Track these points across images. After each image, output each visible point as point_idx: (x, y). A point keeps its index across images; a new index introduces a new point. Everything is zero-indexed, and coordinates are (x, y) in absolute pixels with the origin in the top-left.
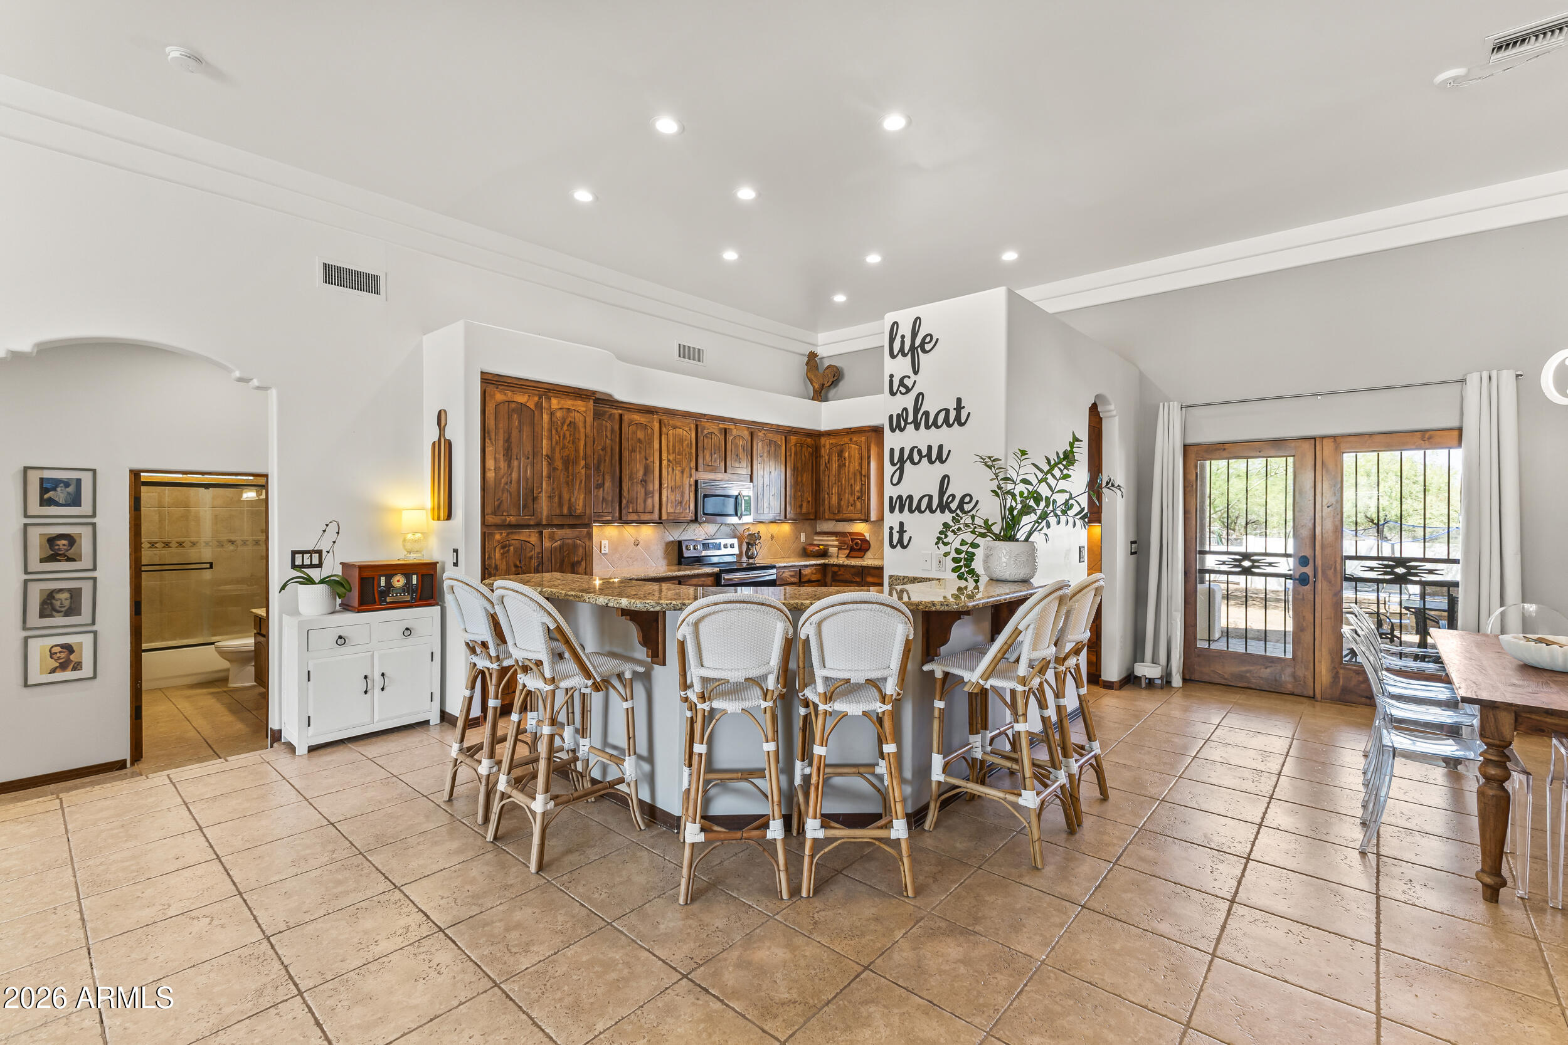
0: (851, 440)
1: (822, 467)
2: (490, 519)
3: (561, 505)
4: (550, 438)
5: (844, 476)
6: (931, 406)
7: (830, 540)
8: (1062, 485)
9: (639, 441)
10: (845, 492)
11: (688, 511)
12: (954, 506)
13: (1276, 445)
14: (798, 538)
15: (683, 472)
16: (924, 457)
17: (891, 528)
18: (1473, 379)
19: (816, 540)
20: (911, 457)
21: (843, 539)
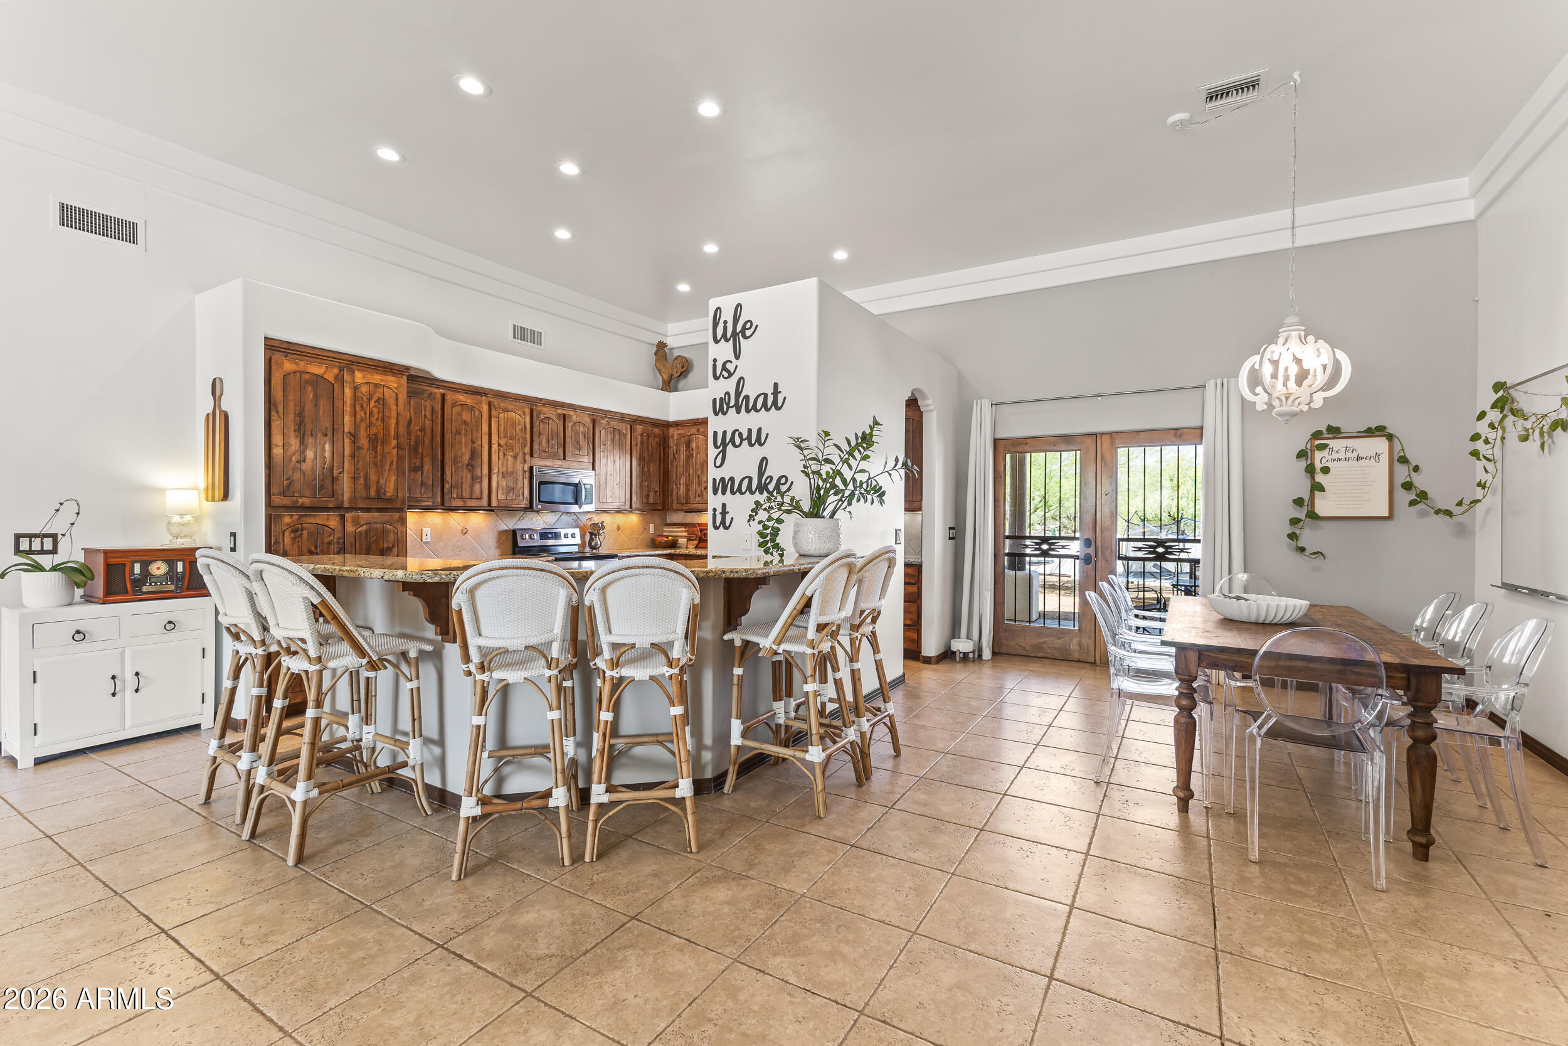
0: (698, 430)
1: (671, 457)
2: (277, 500)
3: (367, 487)
4: (354, 414)
5: (691, 466)
6: (751, 390)
7: (679, 532)
8: (864, 465)
9: (465, 423)
10: (693, 483)
11: (521, 498)
12: (771, 487)
13: (1065, 441)
14: (646, 529)
15: (515, 457)
16: (745, 439)
17: (715, 510)
18: (1211, 385)
19: (665, 531)
20: (732, 440)
21: (692, 529)
